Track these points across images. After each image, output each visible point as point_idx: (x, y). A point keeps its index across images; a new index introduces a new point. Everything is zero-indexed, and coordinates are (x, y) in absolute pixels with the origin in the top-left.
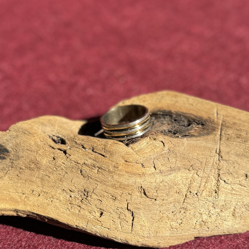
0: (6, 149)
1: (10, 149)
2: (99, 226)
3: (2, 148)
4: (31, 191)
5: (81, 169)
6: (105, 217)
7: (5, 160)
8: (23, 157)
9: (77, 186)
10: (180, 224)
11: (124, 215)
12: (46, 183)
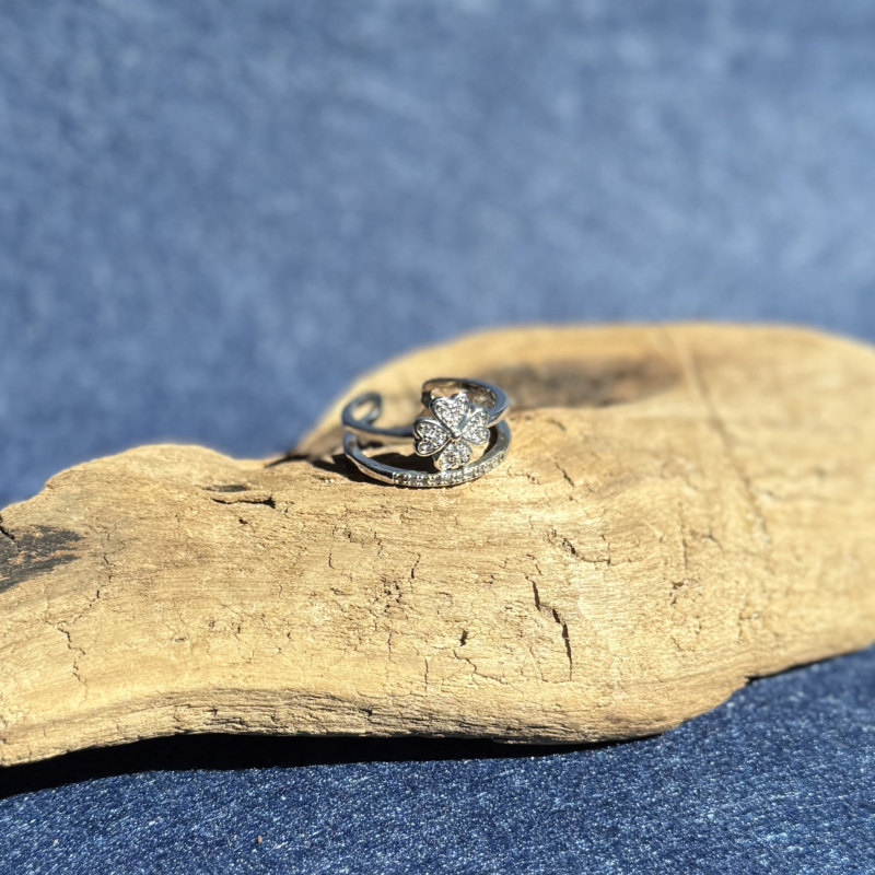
0: (69, 532)
1: (81, 530)
2: (466, 677)
3: (51, 533)
4: (207, 627)
5: (344, 526)
6: (479, 642)
7: (77, 561)
8: (136, 539)
9: (354, 575)
10: (698, 630)
11: (532, 623)
12: (248, 589)
